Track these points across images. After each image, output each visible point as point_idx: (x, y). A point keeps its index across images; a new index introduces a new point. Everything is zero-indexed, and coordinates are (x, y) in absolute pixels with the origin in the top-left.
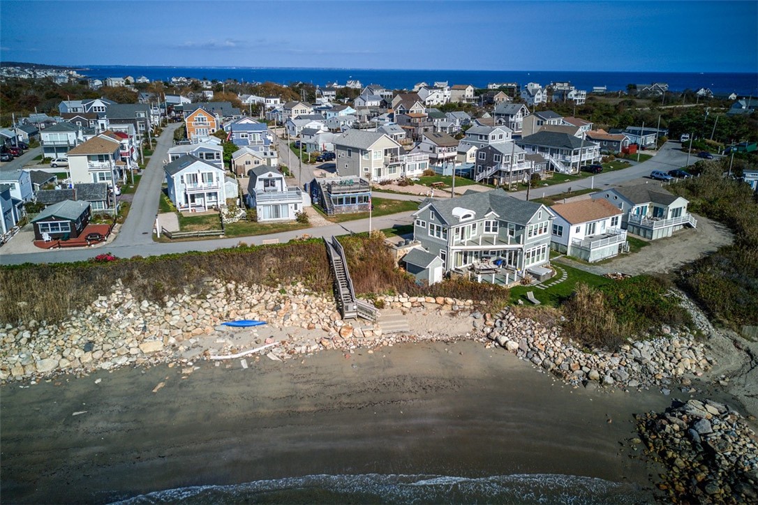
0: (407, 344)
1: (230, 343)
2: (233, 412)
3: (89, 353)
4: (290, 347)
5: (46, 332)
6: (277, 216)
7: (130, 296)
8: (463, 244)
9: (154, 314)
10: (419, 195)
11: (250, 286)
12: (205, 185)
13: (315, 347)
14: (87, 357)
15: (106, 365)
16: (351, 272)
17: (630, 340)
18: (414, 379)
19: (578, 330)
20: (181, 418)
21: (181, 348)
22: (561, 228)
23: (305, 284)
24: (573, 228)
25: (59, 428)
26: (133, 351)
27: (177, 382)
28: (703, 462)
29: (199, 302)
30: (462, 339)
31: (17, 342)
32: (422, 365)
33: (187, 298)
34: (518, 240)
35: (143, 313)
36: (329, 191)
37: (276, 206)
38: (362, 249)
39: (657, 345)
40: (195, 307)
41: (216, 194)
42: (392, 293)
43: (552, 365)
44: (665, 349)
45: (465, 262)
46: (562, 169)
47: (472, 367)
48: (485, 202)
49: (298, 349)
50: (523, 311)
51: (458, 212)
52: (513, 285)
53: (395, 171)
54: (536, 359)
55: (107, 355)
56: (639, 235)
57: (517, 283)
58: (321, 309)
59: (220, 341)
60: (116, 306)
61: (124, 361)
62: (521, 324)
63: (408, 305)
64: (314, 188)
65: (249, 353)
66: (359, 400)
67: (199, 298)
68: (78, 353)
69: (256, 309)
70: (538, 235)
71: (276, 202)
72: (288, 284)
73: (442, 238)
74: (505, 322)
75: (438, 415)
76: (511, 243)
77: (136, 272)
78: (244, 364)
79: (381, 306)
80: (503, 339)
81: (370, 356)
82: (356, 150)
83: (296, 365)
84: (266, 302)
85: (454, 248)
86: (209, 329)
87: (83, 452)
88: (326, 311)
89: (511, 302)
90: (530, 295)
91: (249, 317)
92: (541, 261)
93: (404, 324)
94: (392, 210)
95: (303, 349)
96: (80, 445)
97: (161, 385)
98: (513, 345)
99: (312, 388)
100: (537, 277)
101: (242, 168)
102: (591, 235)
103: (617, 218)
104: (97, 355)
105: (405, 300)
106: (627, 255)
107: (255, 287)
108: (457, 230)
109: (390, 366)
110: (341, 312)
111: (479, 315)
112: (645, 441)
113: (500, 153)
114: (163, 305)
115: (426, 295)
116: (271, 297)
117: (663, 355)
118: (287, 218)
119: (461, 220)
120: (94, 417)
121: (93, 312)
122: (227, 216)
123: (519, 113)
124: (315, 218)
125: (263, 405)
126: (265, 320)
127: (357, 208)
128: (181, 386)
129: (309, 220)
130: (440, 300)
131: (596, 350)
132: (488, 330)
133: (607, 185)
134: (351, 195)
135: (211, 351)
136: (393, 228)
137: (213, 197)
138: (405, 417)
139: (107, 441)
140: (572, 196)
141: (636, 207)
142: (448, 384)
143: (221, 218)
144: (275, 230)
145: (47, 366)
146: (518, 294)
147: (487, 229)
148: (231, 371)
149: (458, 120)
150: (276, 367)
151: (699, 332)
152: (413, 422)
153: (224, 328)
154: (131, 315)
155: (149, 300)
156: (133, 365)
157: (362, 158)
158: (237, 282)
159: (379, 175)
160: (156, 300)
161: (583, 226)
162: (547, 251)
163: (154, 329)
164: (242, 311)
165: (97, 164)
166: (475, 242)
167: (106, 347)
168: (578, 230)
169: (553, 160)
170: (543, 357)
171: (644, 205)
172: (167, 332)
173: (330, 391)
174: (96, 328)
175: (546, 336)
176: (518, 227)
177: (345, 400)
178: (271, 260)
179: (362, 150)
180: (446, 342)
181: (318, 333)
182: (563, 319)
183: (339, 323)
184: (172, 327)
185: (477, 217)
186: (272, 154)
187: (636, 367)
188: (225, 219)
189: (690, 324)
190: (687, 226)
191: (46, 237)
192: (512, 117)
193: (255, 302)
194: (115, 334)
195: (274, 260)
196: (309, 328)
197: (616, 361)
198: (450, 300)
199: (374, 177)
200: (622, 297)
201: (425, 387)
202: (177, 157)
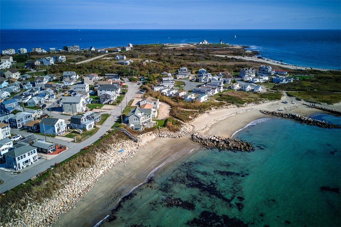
1: (123, 155)
5: (94, 167)
6: (90, 128)
7: (100, 154)
10: (100, 112)
19: (171, 130)
21: (117, 160)
28: (201, 140)
30: (156, 139)
33: (109, 150)
36: (93, 117)
42: (138, 135)
43: (173, 137)
44: (184, 128)
51: (139, 114)
54: (170, 137)
58: (131, 143)
62: (164, 132)
68: (103, 168)
69: (120, 147)
72: (120, 141)
74: (160, 133)
76: (148, 118)
82: (75, 103)
90: (159, 127)
93: (146, 140)
94: (104, 118)
97: (125, 166)
104: (106, 167)
106: (158, 114)
107: (116, 143)
110: (135, 142)
111: (155, 133)
112: (193, 141)
113: (110, 95)
115: (144, 133)
116: (120, 144)
121: (98, 159)
123: (74, 74)
126: (123, 149)
127: (99, 120)
129: (96, 126)
131: (176, 132)
132: (158, 135)
134: (97, 117)
135: (123, 158)
141: (152, 103)
144: (95, 131)
147: (142, 117)
153: (119, 153)
158: (113, 143)
159: (82, 109)
164: (118, 149)
176: (149, 115)
179: (77, 103)
181: (135, 147)
183: (137, 144)
184: (111, 157)
189: (182, 123)
190: (160, 104)
191: (51, 152)
192: (72, 76)
195: (114, 136)
197: (181, 132)
202: (19, 120)
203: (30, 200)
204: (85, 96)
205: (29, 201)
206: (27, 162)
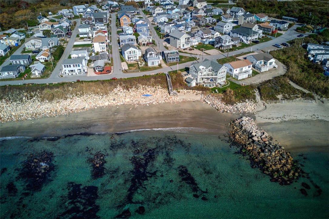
0: (184, 102)
1: (144, 100)
2: (147, 115)
3: (114, 101)
4: (158, 101)
5: (105, 96)
6: (153, 64)
7: (121, 88)
8: (202, 76)
9: (127, 93)
10: (195, 54)
11: (148, 86)
12: (133, 54)
13: (163, 101)
14: (114, 102)
15: (118, 104)
16: (172, 83)
17: (237, 103)
18: (185, 110)
19: (225, 100)
20: (136, 116)
21: (134, 101)
22: (232, 70)
23: (161, 86)
24: (235, 70)
25: (113, 116)
26: (123, 101)
27: (134, 108)
28: (240, 128)
29: (137, 90)
30: (198, 101)
31: (99, 98)
32: (187, 107)
33: (134, 89)
34: (216, 75)
35: (125, 92)
36: (167, 55)
37: (153, 62)
38: (175, 77)
39: (243, 104)
40: (136, 91)
41: (136, 57)
42: (182, 89)
43: (217, 108)
44: (244, 105)
45: (202, 80)
46: (245, 42)
47: (198, 107)
48: (209, 63)
49: (159, 102)
50: (213, 95)
51: (201, 67)
52: (213, 87)
53: (188, 45)
54: (214, 106)
55: (118, 102)
56: (258, 70)
57: (215, 86)
58: (165, 93)
59: (142, 99)
60: (119, 91)
61: (122, 103)
62: (212, 98)
63: (186, 92)
64: (163, 54)
65: (149, 102)
66: (173, 114)
67: (137, 89)
68: (112, 101)
69: (150, 92)
70: (222, 73)
71: (153, 61)
72: (157, 86)
73: (196, 74)
74: (208, 97)
75: (189, 117)
76: (214, 76)
77: (122, 83)
78: (148, 105)
79: (179, 92)
80: (207, 101)
81: (176, 104)
82: (176, 38)
83: (159, 105)
84: (152, 90)
85: (199, 77)
86: (139, 96)
87: (119, 121)
88: (166, 93)
89: (211, 92)
90: (217, 90)
91: (148, 94)
92: (223, 80)
93: (184, 97)
94: (186, 61)
95: (161, 102)
96: (118, 120)
97: (131, 109)
98: (209, 103)
99: (163, 111)
100: (220, 85)
101: (141, 43)
102: (241, 71)
103: (250, 66)
104: (116, 102)
105: (185, 91)
106: (250, 77)
107: (149, 87)
108: (200, 72)
109: (180, 107)
110: (169, 93)
111: (203, 95)
112: (231, 124)
113: (222, 39)
114: (129, 91)
115: (191, 89)
116: (153, 89)
117: (243, 107)
118: (155, 65)
119: (201, 70)
120: (119, 115)
121: (114, 92)
122: (140, 65)
123: (240, 11)
124: (164, 65)
125: (152, 114)
126: (152, 95)
127: (175, 61)
128: (135, 109)
129: (162, 65)
130: (194, 91)
131: (228, 105)
132: (204, 99)
133: (258, 49)
134: (174, 57)
135: (140, 102)
136: (185, 68)
137: (135, 57)
138: (182, 117)
139: (123, 119)
140: (243, 55)
141: (258, 61)
142: (192, 111)
143: (139, 65)
144: (153, 69)
145: (107, 104)
146: (214, 90)
147: (209, 71)
148: (145, 106)
149: (217, 13)
150: (155, 106)
151: (256, 101)
152: (183, 118)
153: (143, 96)
154: (122, 93)
155: (126, 89)
156: (124, 104)
157: (178, 41)
158: (145, 85)
159: (183, 47)
160: (127, 89)
161: (238, 69)
162: (225, 77)
163: (127, 96)
164: (146, 93)
165: (101, 44)
166: (205, 75)
167: (118, 100)
168: (236, 70)
169: (243, 39)
170: (215, 106)
171: (261, 61)
172: (130, 97)
173: (166, 111)
174: (115, 96)
175: (217, 101)
176: (216, 72)
177: (169, 113)
178: (152, 80)
179: (178, 39)
180: (194, 101)
181: (164, 98)
182: (223, 97)
183: (169, 96)
184: (131, 96)
185: (206, 69)
186: (150, 38)
187: (236, 109)
188: (140, 66)
189: (254, 99)
190: (274, 67)
191: (97, 71)
192: (237, 13)
193: (149, 90)
194: (119, 97)
195: (153, 79)
196: (162, 97)
197: (232, 107)
198: (196, 91)
199: (182, 47)
200: (239, 91)
201: (187, 111)
202: (122, 41)
203: (38, 96)
204: (206, 34)
205: (36, 96)
206: (72, 71)
